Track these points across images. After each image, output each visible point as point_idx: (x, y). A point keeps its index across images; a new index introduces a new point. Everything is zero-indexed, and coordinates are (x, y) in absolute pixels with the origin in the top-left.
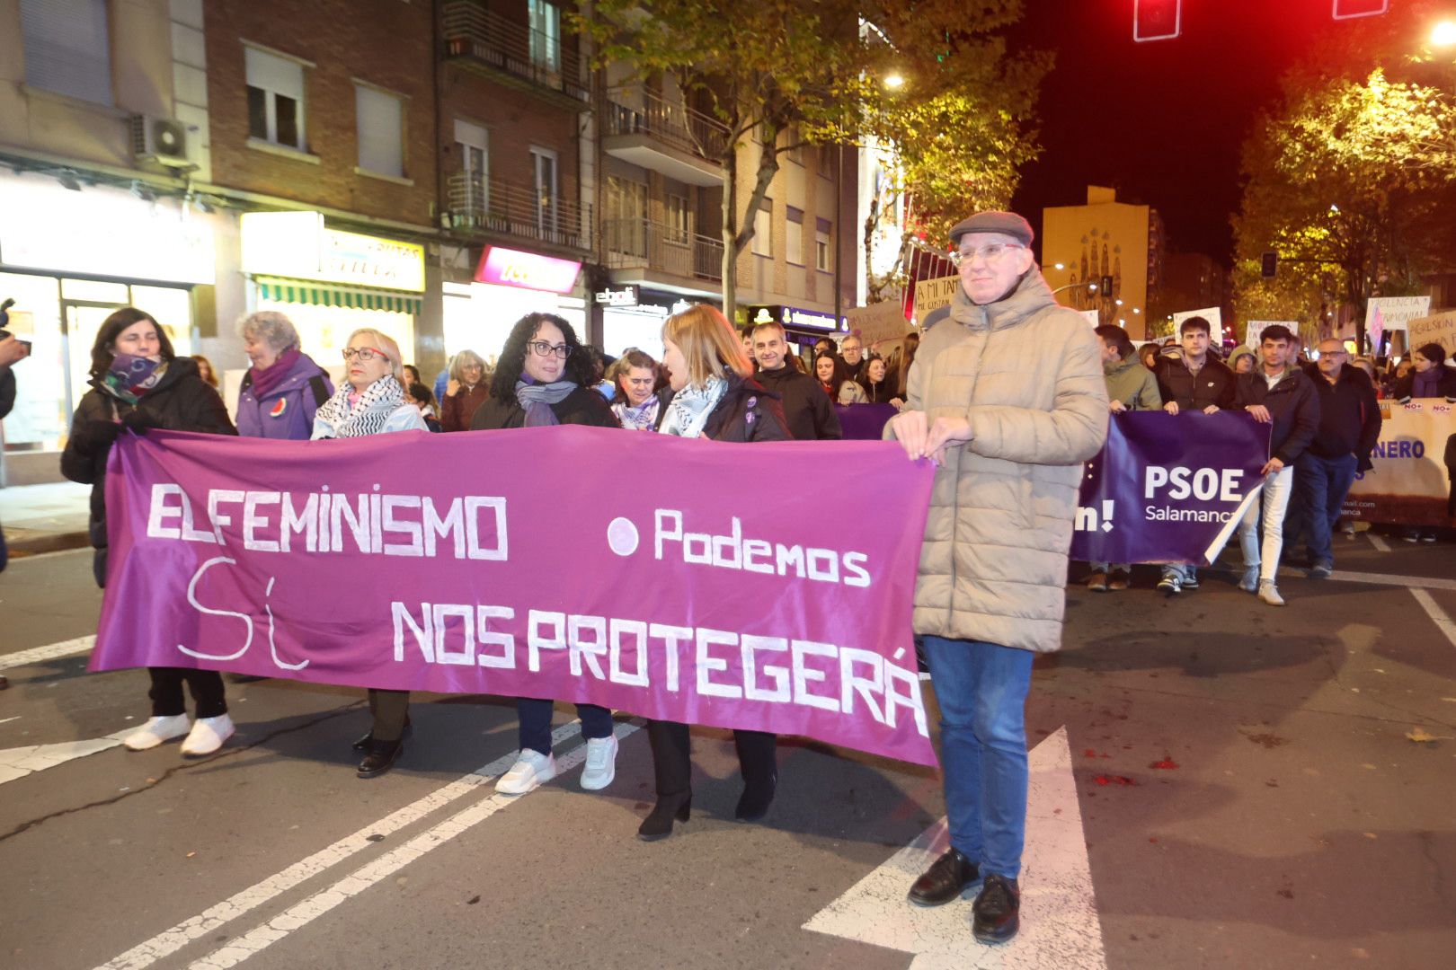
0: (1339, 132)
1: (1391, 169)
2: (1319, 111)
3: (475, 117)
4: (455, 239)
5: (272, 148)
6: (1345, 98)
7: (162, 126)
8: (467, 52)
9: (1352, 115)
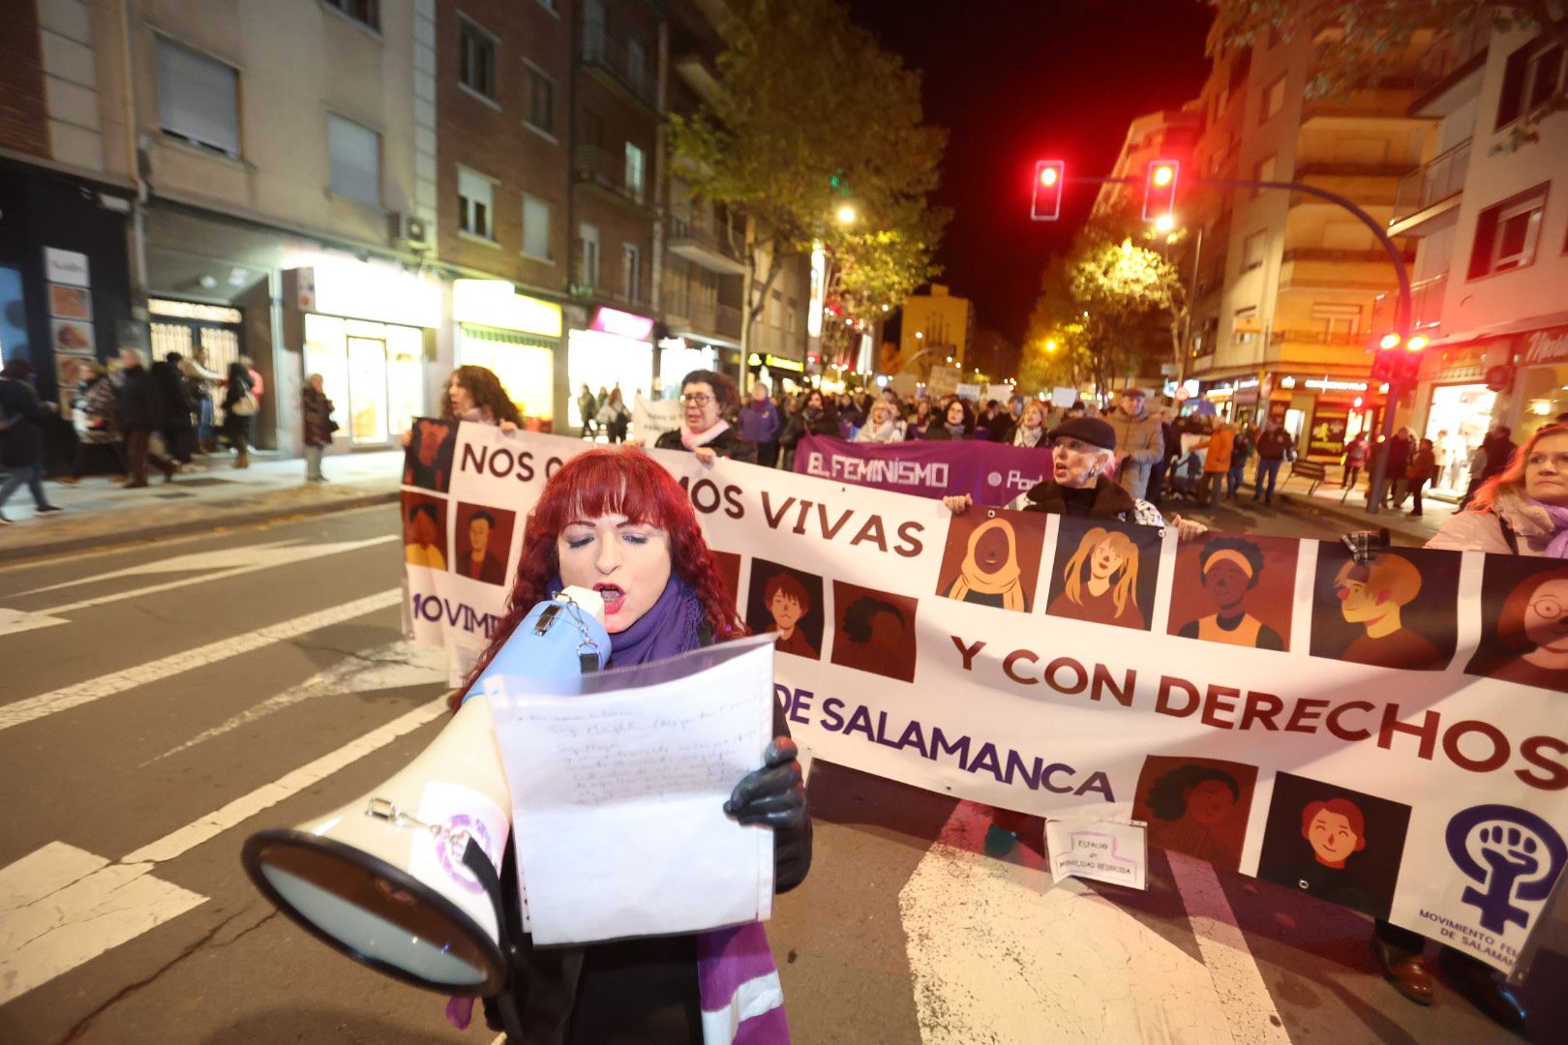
0: (1105, 273)
1: (1131, 298)
2: (1094, 259)
3: (593, 221)
4: (579, 301)
5: (470, 236)
6: (1109, 253)
7: (412, 221)
8: (592, 179)
9: (1111, 265)
